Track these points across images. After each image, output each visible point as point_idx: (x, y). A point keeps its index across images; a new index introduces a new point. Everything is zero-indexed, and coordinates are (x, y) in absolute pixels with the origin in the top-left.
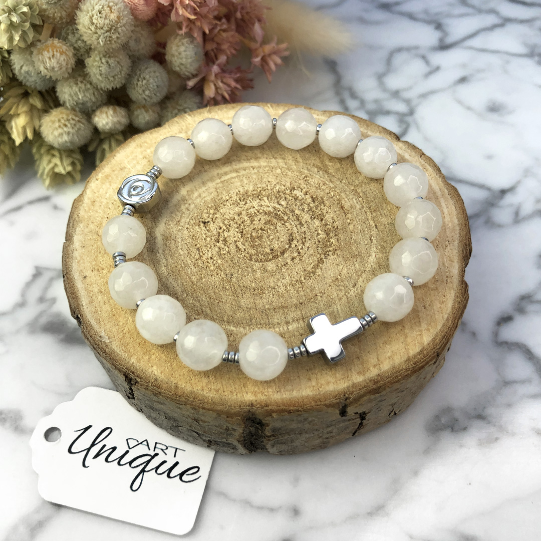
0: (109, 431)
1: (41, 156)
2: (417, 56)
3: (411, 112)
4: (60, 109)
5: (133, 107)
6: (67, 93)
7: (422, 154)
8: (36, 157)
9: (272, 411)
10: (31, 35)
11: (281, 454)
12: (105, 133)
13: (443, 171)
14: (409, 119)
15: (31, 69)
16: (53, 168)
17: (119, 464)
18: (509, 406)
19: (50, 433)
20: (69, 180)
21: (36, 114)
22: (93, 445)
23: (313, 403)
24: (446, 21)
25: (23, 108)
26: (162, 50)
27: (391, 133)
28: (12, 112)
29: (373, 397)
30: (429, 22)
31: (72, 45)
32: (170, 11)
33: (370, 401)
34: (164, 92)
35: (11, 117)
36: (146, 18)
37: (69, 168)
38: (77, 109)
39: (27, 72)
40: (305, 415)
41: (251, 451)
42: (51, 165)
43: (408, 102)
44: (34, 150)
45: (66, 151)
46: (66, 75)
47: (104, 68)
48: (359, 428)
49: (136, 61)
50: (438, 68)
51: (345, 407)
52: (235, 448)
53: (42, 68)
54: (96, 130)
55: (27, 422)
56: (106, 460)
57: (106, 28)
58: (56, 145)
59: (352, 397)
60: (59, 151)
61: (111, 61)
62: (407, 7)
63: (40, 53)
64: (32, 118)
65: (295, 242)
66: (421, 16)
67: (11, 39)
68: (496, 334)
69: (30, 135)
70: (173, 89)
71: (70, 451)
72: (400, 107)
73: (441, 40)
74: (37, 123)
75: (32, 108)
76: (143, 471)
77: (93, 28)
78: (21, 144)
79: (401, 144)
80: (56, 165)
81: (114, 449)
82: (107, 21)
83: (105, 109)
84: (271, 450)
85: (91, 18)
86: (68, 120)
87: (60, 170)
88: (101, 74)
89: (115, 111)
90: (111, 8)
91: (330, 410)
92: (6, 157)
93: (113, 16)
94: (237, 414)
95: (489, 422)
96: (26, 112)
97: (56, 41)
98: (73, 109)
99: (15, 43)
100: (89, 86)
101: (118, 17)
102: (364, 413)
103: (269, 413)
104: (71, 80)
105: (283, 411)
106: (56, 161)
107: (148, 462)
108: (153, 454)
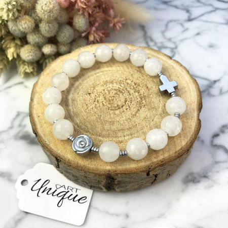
0: (48, 181)
1: (20, 65)
2: (179, 24)
3: (176, 47)
4: (28, 45)
5: (59, 44)
6: (31, 38)
7: (181, 65)
8: (18, 65)
9: (118, 174)
10: (17, 14)
11: (121, 192)
12: (47, 55)
13: (190, 72)
14: (175, 50)
15: (16, 28)
16: (25, 70)
17: (53, 195)
18: (218, 172)
19: (24, 182)
20: (31, 75)
21: (18, 47)
22: (42, 187)
23: (135, 170)
24: (191, 9)
25: (12, 45)
26: (71, 21)
27: (168, 56)
28: (8, 46)
29: (161, 168)
30: (184, 9)
31: (34, 18)
32: (75, 4)
33: (159, 170)
34: (72, 38)
35: (8, 48)
36: (65, 7)
37: (32, 70)
38: (35, 45)
39: (15, 30)
40: (132, 175)
41: (108, 190)
42: (24, 69)
43: (175, 43)
44: (17, 62)
45: (31, 63)
46: (31, 31)
47: (47, 28)
48: (154, 181)
49: (60, 25)
50: (187, 29)
51: (149, 172)
52: (102, 189)
53: (21, 28)
54: (43, 54)
55: (14, 177)
56: (47, 194)
57: (48, 11)
58: (26, 60)
59: (152, 168)
60: (28, 63)
61: (50, 25)
62: (174, 3)
63: (20, 21)
64: (16, 49)
65: (127, 102)
66: (181, 7)
67: (8, 16)
68: (212, 142)
69: (15, 56)
70: (76, 37)
71: (32, 190)
72: (171, 45)
73: (189, 17)
74: (18, 51)
75: (16, 44)
76: (63, 198)
77: (43, 11)
78: (12, 60)
79: (172, 61)
80: (26, 69)
81: (50, 189)
82: (49, 8)
83: (47, 45)
84: (117, 190)
85: (42, 7)
86: (31, 50)
87: (28, 71)
88: (46, 31)
89: (51, 46)
90: (50, 3)
91: (142, 173)
92: (5, 66)
93: (51, 6)
94: (103, 175)
95: (209, 179)
96: (14, 47)
97: (27, 17)
98: (34, 45)
99: (10, 17)
100: (40, 35)
101: (53, 7)
102: (157, 175)
103: (117, 174)
104: (33, 33)
105: (122, 173)
106: (26, 67)
107: (65, 194)
108: (67, 191)
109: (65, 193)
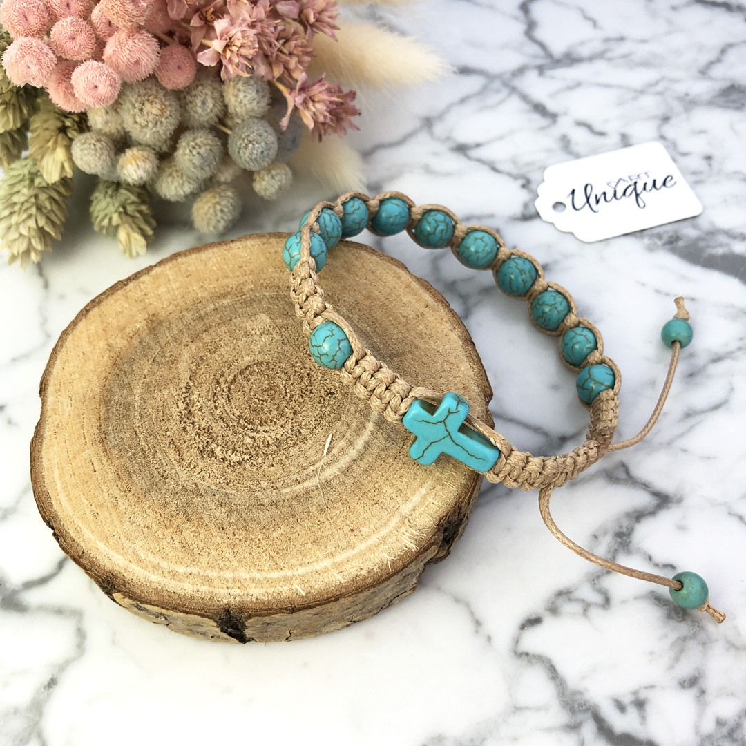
17: (617, 199)
22: (588, 198)
56: (606, 201)
76: (637, 195)
81: (604, 193)
107: (635, 189)
108: (633, 183)
109: (633, 187)
